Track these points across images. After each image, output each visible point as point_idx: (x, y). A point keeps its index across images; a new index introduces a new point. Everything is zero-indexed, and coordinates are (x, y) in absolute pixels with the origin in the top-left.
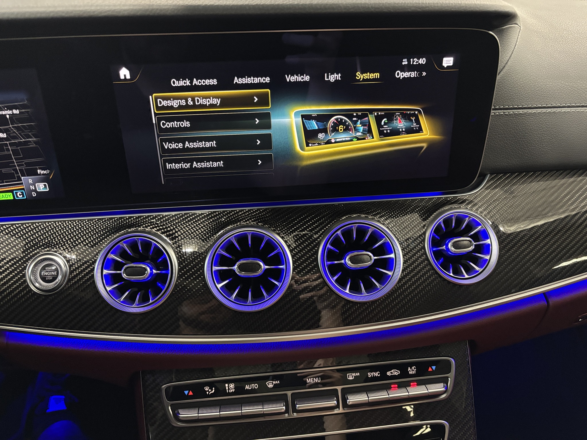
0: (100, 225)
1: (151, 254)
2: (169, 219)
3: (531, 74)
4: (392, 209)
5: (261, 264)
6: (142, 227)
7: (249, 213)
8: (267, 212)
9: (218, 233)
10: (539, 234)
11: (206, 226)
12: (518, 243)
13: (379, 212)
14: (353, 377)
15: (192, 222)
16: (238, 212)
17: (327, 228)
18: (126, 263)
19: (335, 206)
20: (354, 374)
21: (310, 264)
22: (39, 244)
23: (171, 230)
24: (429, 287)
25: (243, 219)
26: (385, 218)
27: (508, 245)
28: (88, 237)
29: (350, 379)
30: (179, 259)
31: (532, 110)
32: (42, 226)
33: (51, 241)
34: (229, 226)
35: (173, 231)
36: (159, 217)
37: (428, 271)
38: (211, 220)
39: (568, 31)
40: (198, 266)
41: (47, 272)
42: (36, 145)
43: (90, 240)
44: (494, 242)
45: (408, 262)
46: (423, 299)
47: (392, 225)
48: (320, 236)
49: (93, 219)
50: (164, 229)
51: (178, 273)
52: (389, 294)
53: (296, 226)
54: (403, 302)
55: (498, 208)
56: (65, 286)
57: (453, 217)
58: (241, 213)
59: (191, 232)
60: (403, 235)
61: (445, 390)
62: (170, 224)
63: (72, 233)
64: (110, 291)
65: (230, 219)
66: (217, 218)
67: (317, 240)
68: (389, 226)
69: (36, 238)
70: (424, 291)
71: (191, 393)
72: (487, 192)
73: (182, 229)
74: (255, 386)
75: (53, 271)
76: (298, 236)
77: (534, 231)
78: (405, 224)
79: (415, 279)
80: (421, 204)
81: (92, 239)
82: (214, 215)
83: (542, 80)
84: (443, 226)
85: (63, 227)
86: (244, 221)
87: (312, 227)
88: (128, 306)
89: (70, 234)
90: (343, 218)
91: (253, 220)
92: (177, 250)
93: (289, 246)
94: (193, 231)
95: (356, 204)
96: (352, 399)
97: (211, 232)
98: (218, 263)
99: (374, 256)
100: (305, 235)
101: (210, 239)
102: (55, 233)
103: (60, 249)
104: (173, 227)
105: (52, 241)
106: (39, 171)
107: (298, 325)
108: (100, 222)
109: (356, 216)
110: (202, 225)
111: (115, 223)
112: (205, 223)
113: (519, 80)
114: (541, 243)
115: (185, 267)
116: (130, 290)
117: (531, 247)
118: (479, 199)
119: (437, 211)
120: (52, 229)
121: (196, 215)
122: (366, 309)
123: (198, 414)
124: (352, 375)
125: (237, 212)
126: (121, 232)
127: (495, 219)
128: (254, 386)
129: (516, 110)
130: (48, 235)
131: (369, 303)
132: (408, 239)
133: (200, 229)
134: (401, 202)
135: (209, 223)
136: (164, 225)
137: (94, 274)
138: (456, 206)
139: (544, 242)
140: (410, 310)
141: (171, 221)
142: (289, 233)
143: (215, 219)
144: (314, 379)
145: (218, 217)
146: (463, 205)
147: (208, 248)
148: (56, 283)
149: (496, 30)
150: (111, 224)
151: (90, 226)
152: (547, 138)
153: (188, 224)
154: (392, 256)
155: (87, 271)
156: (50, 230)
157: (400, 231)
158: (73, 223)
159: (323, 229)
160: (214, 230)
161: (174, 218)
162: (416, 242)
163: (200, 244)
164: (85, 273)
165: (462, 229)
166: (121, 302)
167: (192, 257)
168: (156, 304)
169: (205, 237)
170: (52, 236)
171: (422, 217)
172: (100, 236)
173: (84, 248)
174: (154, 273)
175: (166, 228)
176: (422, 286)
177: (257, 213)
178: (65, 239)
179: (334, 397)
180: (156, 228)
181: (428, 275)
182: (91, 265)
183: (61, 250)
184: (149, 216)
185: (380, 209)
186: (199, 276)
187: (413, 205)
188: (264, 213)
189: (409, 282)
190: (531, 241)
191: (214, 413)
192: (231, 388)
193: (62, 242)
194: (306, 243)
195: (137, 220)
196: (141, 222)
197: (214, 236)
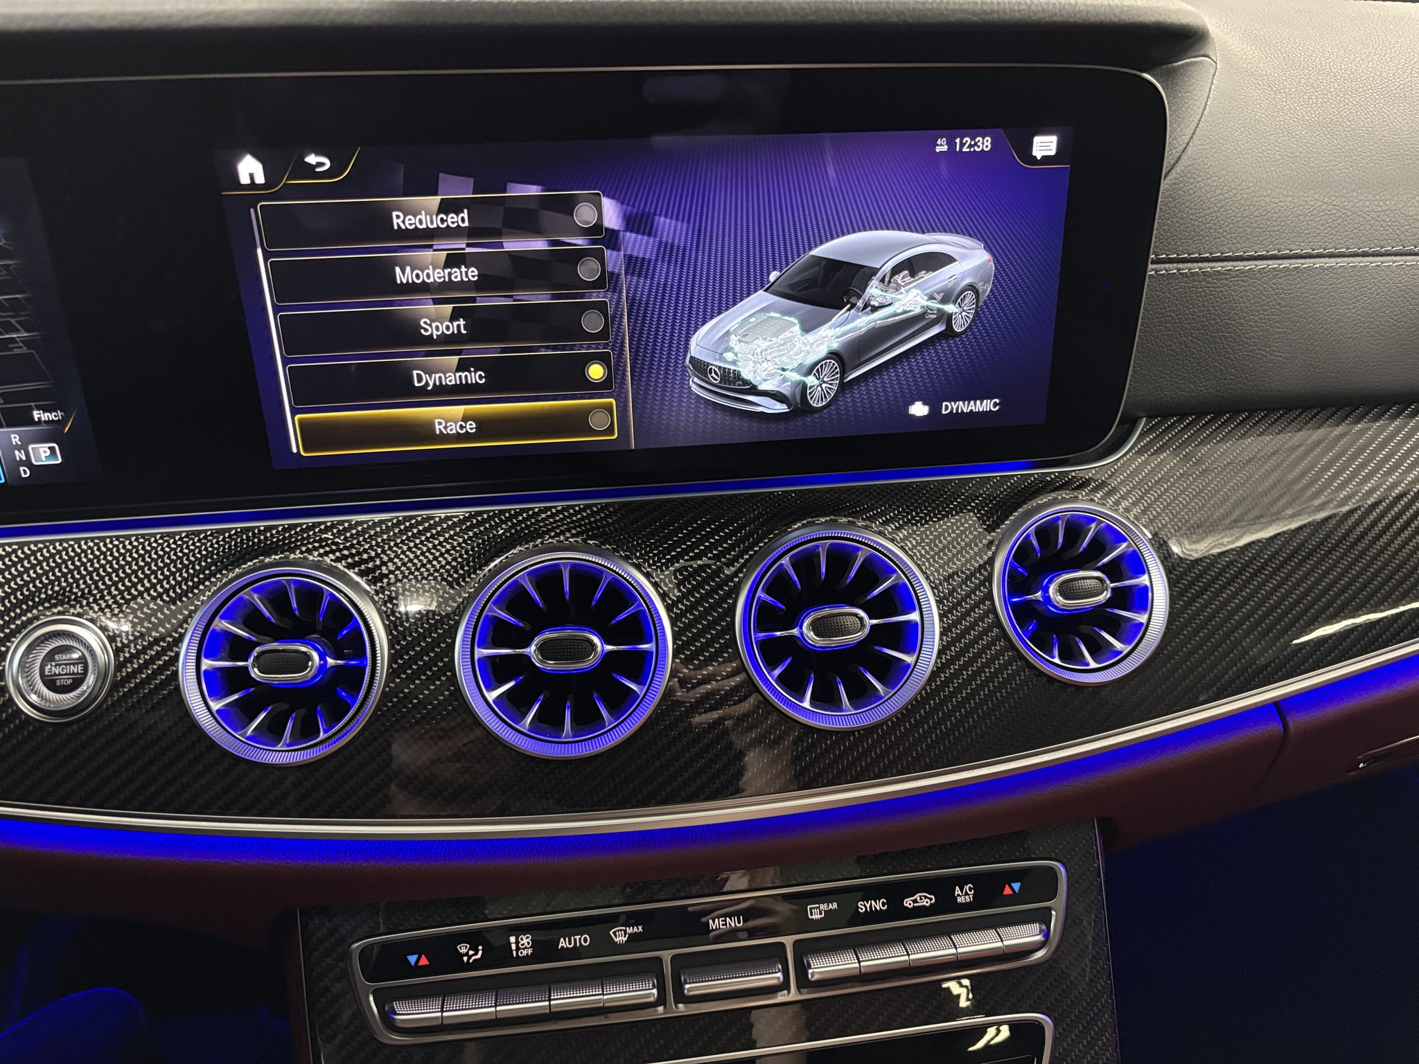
0: (192, 547)
1: (321, 619)
2: (364, 531)
3: (1244, 178)
4: (913, 503)
5: (596, 640)
6: (298, 551)
7: (564, 515)
8: (609, 511)
9: (487, 564)
10: (1262, 561)
11: (458, 548)
12: (1214, 583)
13: (881, 510)
14: (821, 914)
15: (423, 538)
16: (538, 514)
17: (755, 552)
18: (262, 642)
19: (774, 496)
20: (824, 907)
21: (714, 639)
22: (39, 597)
23: (371, 559)
24: (1004, 691)
25: (549, 530)
26: (895, 526)
27: (1190, 588)
28: (161, 577)
29: (814, 917)
30: (391, 631)
31: (1245, 263)
32: (45, 551)
33: (68, 589)
34: (514, 548)
35: (375, 561)
36: (341, 528)
37: (1001, 653)
38: (471, 534)
39: (1330, 74)
40: (439, 646)
41: (60, 665)
42: (29, 349)
43: (167, 586)
44: (1157, 581)
45: (952, 633)
46: (988, 721)
47: (914, 542)
48: (740, 570)
49: (175, 534)
50: (352, 556)
51: (390, 666)
52: (907, 709)
53: (680, 548)
54: (941, 730)
55: (1168, 497)
56: (105, 700)
57: (1060, 522)
58: (544, 516)
59: (419, 564)
60: (940, 567)
61: (1042, 939)
62: (367, 543)
63: (122, 567)
64: (218, 711)
65: (516, 530)
66: (486, 528)
67: (732, 581)
68: (906, 545)
69: (29, 582)
70: (992, 700)
71: (424, 961)
72: (1140, 460)
73: (397, 556)
74: (583, 940)
75: (74, 664)
76: (687, 571)
77: (1252, 553)
78: (945, 538)
79: (970, 673)
80: (983, 491)
81: (173, 582)
82: (478, 521)
83: (1269, 191)
84: (1035, 542)
85: (97, 553)
86: (553, 534)
87: (720, 549)
88: (264, 749)
89: (116, 571)
90: (796, 526)
91: (574, 532)
92: (385, 609)
93: (663, 596)
94: (425, 561)
95: (827, 492)
96: (821, 967)
97: (471, 564)
98: (489, 639)
99: (871, 618)
100: (702, 568)
101: (467, 579)
102: (77, 568)
103: (91, 608)
104: (375, 551)
105: (71, 588)
106: (36, 415)
107: (688, 789)
108: (193, 539)
109: (826, 521)
110: (448, 547)
111: (231, 542)
112: (456, 540)
113: (1215, 190)
114: (1268, 582)
115: (405, 649)
116: (270, 708)
117: (1243, 593)
118: (1121, 477)
119: (1020, 507)
120: (71, 559)
121: (432, 522)
122: (854, 746)
123: (442, 1011)
124: (819, 908)
125: (534, 513)
126: (245, 563)
127: (1160, 525)
128: (580, 939)
129: (1206, 264)
130: (59, 574)
131: (859, 731)
132: (951, 576)
133: (442, 555)
134: (934, 485)
135: (465, 541)
136: (352, 546)
137: (177, 671)
138: (1066, 494)
139: (1275, 580)
140: (959, 747)
141: (370, 537)
142: (663, 564)
143: (480, 530)
144: (728, 919)
145: (487, 525)
146: (1084, 494)
147: (462, 603)
148: (82, 695)
149: (1158, 71)
150: (220, 546)
151: (167, 549)
152: (1280, 330)
153: (412, 544)
154: (914, 616)
155: (161, 663)
156: (65, 562)
157: (933, 557)
158: (123, 542)
159: (747, 554)
160: (479, 557)
161: (378, 529)
162: (972, 582)
163: (443, 593)
164: (155, 667)
165: (1081, 550)
166: (248, 738)
167: (422, 624)
168: (335, 743)
169: (455, 576)
170: (69, 576)
171: (984, 522)
172: (193, 576)
173: (152, 605)
174: (328, 666)
175: (359, 553)
176: (986, 689)
177: (585, 514)
178: (104, 583)
179: (777, 962)
180: (334, 554)
181: (1001, 662)
182: (170, 647)
183: (94, 612)
184: (315, 525)
185: (884, 502)
186: (442, 672)
187: (963, 494)
188: (603, 515)
189: (955, 681)
190: (1244, 577)
191: (482, 1008)
192: (523, 945)
193: (95, 592)
194: (706, 587)
195: (287, 535)
196: (297, 540)
197: (478, 572)
